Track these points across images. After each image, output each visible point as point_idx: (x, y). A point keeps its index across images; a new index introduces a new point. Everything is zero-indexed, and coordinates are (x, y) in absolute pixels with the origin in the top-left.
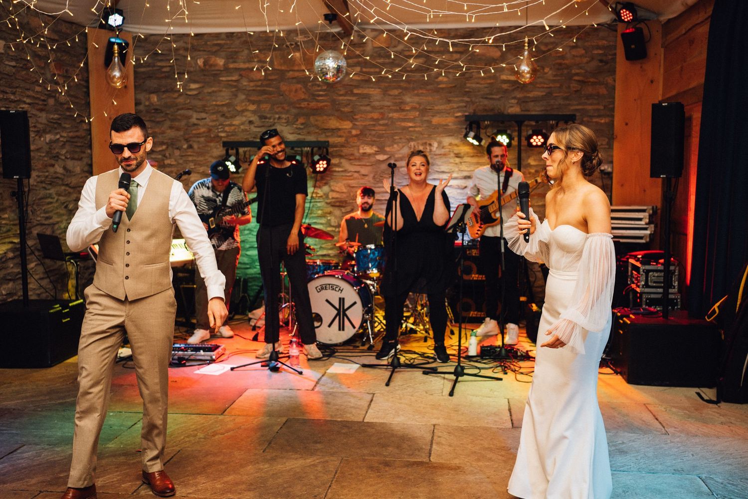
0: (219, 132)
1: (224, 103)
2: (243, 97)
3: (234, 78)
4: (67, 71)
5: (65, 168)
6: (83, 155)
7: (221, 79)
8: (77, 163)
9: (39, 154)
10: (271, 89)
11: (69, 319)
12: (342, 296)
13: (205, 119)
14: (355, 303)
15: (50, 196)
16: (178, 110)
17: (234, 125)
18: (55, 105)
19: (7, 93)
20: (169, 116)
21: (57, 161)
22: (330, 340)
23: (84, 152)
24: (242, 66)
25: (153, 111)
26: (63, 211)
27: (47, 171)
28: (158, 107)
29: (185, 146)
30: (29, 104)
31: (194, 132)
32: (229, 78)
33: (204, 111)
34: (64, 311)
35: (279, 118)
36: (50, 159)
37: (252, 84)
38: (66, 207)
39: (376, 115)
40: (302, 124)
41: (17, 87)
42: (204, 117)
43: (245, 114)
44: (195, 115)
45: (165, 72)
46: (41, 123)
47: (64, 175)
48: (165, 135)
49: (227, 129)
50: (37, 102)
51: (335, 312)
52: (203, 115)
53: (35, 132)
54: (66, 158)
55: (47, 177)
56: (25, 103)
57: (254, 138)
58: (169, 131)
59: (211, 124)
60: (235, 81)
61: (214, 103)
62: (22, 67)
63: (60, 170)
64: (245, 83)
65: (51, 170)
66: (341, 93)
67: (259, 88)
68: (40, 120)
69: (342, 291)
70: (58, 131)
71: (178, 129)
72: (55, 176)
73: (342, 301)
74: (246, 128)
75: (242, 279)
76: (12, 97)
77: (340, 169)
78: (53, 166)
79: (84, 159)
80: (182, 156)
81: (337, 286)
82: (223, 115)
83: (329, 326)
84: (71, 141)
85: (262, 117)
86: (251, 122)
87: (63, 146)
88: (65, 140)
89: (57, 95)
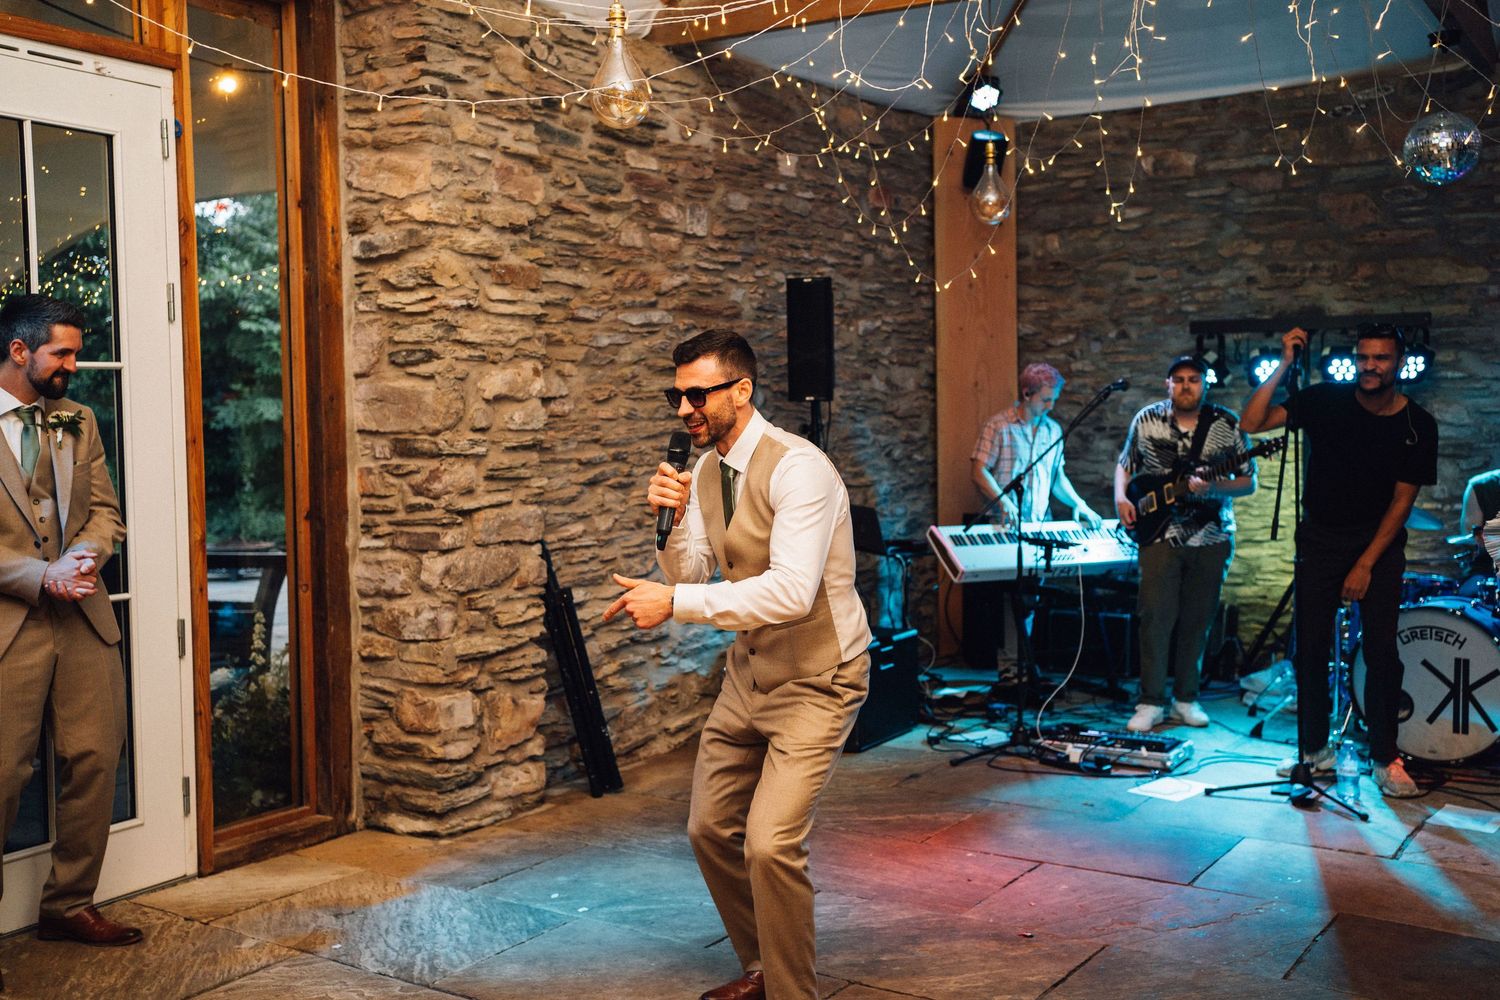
0: (1181, 303)
1: (1193, 243)
2: (1236, 228)
3: (1215, 192)
4: (897, 201)
5: (888, 382)
6: (922, 357)
7: (1189, 194)
8: (908, 371)
9: (846, 357)
10: (1296, 208)
11: (891, 665)
12: (1462, 654)
13: (1154, 277)
14: (1495, 674)
15: (862, 434)
16: (1101, 262)
17: (1214, 288)
18: (875, 265)
19: (797, 248)
20: (1083, 276)
21: (875, 368)
22: (1433, 752)
23: (921, 351)
24: (1235, 164)
25: (1052, 267)
26: (883, 462)
27: (859, 389)
28: (1061, 260)
29: (1112, 335)
30: (832, 265)
31: (1131, 305)
32: (1207, 192)
33: (1154, 262)
34: (883, 650)
35: (1315, 268)
36: (865, 364)
37: (1255, 200)
38: (888, 455)
40: (1366, 279)
41: (814, 237)
42: (1152, 274)
43: (1241, 262)
44: (1134, 271)
45: (1075, 190)
46: (851, 300)
47: (886, 394)
48: (1073, 313)
49: (1200, 296)
50: (845, 261)
51: (1446, 690)
52: (1152, 270)
53: (840, 316)
54: (891, 363)
55: (858, 397)
56: (825, 264)
57: (1257, 312)
58: (1080, 305)
59: (1166, 287)
60: (1220, 197)
61: (1174, 244)
62: (823, 201)
63: (878, 384)
64: (1242, 200)
65: (865, 384)
66: (1465, 204)
67: (1268, 209)
68: (849, 294)
69: (1462, 644)
70: (879, 313)
71: (1099, 301)
72: (871, 396)
73: (1462, 666)
74: (1241, 292)
76: (806, 255)
77: (1458, 375)
78: (868, 377)
79: (921, 364)
80: (1106, 354)
81: (1451, 633)
82: (1192, 269)
83: (1431, 719)
84: (899, 331)
85: (1276, 268)
86: (1251, 280)
87: (886, 342)
88: (889, 329)
89: (879, 247)
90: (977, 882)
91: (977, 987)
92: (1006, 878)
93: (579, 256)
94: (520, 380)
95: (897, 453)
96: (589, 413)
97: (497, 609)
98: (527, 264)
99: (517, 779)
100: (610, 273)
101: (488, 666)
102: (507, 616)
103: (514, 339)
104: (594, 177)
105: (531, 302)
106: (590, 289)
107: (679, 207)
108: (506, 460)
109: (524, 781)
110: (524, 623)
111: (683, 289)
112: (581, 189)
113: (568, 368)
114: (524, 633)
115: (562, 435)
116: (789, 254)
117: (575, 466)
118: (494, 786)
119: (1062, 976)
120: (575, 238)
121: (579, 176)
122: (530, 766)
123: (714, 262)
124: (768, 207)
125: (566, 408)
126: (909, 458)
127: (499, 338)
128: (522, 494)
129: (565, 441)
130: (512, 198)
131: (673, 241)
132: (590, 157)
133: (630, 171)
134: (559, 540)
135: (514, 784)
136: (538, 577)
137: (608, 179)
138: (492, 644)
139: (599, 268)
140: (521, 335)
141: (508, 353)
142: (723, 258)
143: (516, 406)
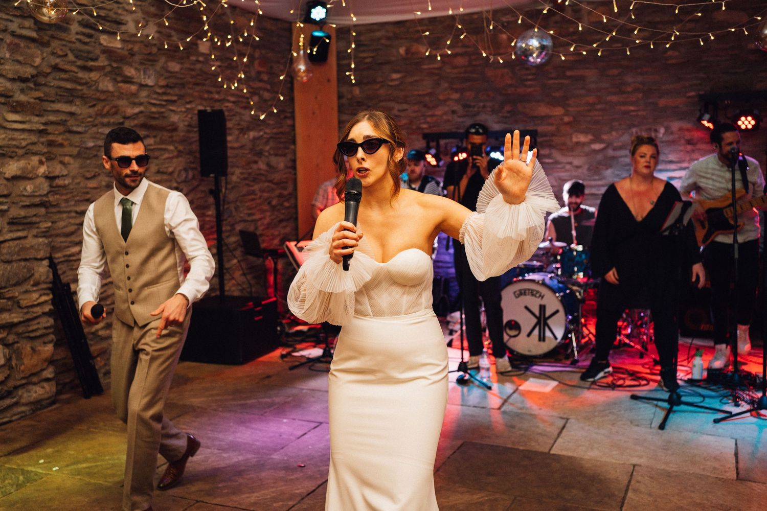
0: (420, 123)
1: (425, 92)
2: (446, 85)
3: (436, 66)
4: (271, 68)
5: (268, 165)
6: (287, 151)
7: (423, 67)
8: (280, 159)
9: (243, 151)
10: (475, 76)
11: (261, 317)
12: (543, 302)
13: (407, 110)
14: (557, 312)
15: (253, 193)
16: (380, 102)
17: (436, 116)
18: (259, 102)
19: (211, 92)
21: (260, 157)
22: (529, 351)
23: (288, 148)
25: (355, 104)
26: (266, 207)
27: (251, 168)
28: (360, 100)
30: (234, 102)
32: (432, 66)
33: (406, 102)
34: (256, 309)
35: (484, 107)
36: (254, 156)
37: (456, 71)
38: (269, 203)
39: (591, 99)
40: (508, 112)
42: (406, 108)
43: (448, 103)
44: (397, 107)
45: (367, 63)
46: (245, 121)
47: (267, 171)
49: (429, 119)
50: (240, 99)
51: (535, 321)
52: (405, 106)
53: (238, 129)
54: (270, 154)
55: (250, 174)
56: (229, 101)
57: (457, 128)
59: (412, 115)
60: (438, 69)
61: (416, 93)
62: (226, 66)
63: (262, 166)
64: (448, 71)
65: (255, 166)
66: (553, 75)
67: (462, 75)
68: (243, 117)
69: (543, 297)
70: (261, 128)
72: (258, 172)
73: (542, 308)
74: (449, 118)
75: (443, 279)
76: (217, 96)
77: (550, 161)
78: (256, 162)
79: (287, 155)
81: (538, 292)
82: (425, 106)
83: (529, 335)
84: (274, 137)
85: (466, 106)
86: (454, 112)
87: (267, 143)
88: (268, 136)
89: (261, 92)
90: (284, 436)
91: (266, 499)
92: (300, 433)
93: (72, 96)
94: (29, 167)
95: (274, 202)
96: (82, 185)
97: (20, 297)
98: (32, 100)
99: (36, 392)
100: (94, 106)
101: (15, 330)
102: (25, 302)
103: (24, 143)
104: (80, 51)
105: (36, 123)
106: (81, 114)
107: (136, 69)
108: (23, 213)
109: (41, 393)
110: (39, 304)
111: (141, 115)
112: (71, 57)
113: (67, 159)
114: (39, 311)
115: (64, 197)
116: (206, 96)
117: (73, 214)
118: (21, 397)
119: (314, 488)
120: (69, 85)
121: (70, 50)
122: (45, 385)
123: (160, 100)
124: (193, 70)
125: (66, 182)
126: (282, 205)
127: (14, 143)
128: (34, 232)
129: (67, 201)
130: (19, 62)
131: (134, 88)
132: (77, 39)
133: (104, 48)
134: (64, 256)
135: (34, 395)
136: (47, 278)
137: (89, 52)
138: (17, 317)
139: (86, 103)
140: (29, 141)
141: (20, 152)
142: (165, 98)
143: (27, 182)
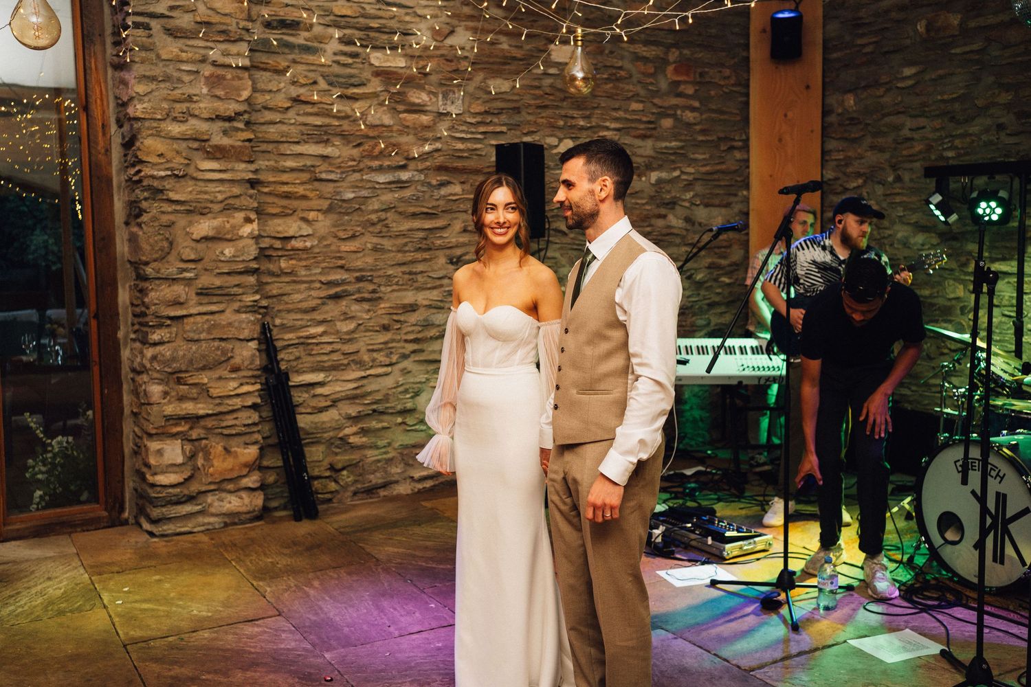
0: (944, 149)
1: (954, 96)
2: (991, 79)
3: (975, 47)
4: (702, 74)
5: (688, 220)
6: (732, 199)
7: (953, 51)
9: (633, 201)
12: (1002, 489)
13: (924, 128)
16: (884, 116)
17: (971, 135)
18: (675, 127)
19: (573, 118)
20: (870, 128)
23: (732, 195)
24: (992, 20)
25: (848, 122)
28: (855, 115)
29: (890, 179)
30: (618, 130)
31: (905, 153)
32: (967, 49)
33: (923, 114)
36: (658, 206)
41: (594, 108)
42: (922, 125)
43: (991, 111)
44: (909, 123)
45: (867, 54)
46: (642, 156)
47: (687, 230)
48: (863, 161)
49: (957, 142)
50: (633, 124)
52: (922, 121)
56: (608, 129)
57: (1006, 156)
58: (869, 154)
59: (931, 136)
60: (977, 52)
61: (939, 97)
62: (606, 79)
64: (997, 53)
65: (659, 223)
68: (640, 151)
69: (1002, 478)
70: (677, 165)
71: (882, 150)
72: (665, 231)
73: (1001, 500)
74: (992, 138)
76: (584, 123)
78: (664, 217)
79: (733, 205)
80: (887, 195)
82: (952, 119)
84: (705, 178)
85: (1021, 116)
86: (1000, 127)
87: (687, 188)
88: (691, 178)
89: (679, 112)
93: (326, 133)
94: (228, 226)
95: (699, 277)
96: (333, 248)
97: (209, 385)
98: (240, 143)
99: (230, 503)
100: (359, 145)
101: (202, 423)
102: (218, 390)
103: (220, 197)
104: (337, 76)
105: (242, 170)
106: (339, 157)
107: (430, 93)
108: (218, 282)
109: (237, 504)
110: (238, 395)
111: (436, 155)
112: (323, 84)
113: (312, 215)
114: (238, 402)
115: (304, 263)
116: (561, 123)
117: (318, 285)
118: (210, 505)
120: (318, 121)
121: (322, 75)
122: (244, 494)
123: (472, 133)
124: (538, 88)
125: (308, 244)
126: (716, 280)
127: (206, 197)
128: (236, 305)
129: (307, 267)
130: (219, 98)
131: (425, 119)
132: (334, 62)
133: (375, 69)
134: (299, 338)
135: (228, 505)
136: (251, 364)
137: (352, 76)
138: (203, 409)
139: (349, 142)
140: (229, 194)
141: (216, 207)
142: (482, 129)
143: (225, 244)
